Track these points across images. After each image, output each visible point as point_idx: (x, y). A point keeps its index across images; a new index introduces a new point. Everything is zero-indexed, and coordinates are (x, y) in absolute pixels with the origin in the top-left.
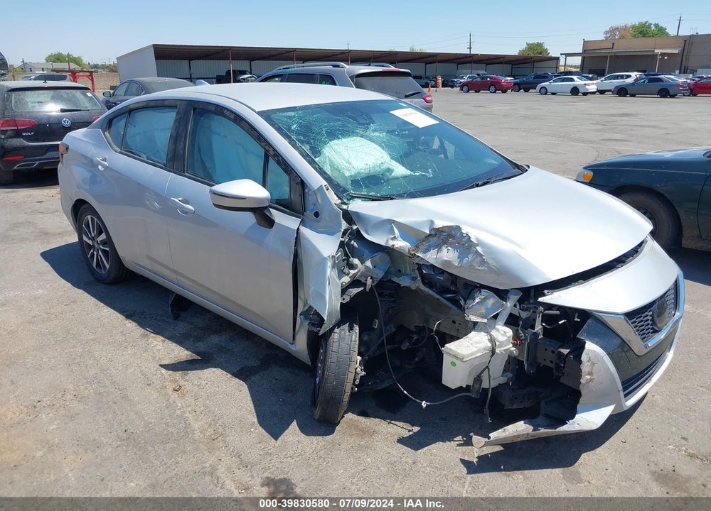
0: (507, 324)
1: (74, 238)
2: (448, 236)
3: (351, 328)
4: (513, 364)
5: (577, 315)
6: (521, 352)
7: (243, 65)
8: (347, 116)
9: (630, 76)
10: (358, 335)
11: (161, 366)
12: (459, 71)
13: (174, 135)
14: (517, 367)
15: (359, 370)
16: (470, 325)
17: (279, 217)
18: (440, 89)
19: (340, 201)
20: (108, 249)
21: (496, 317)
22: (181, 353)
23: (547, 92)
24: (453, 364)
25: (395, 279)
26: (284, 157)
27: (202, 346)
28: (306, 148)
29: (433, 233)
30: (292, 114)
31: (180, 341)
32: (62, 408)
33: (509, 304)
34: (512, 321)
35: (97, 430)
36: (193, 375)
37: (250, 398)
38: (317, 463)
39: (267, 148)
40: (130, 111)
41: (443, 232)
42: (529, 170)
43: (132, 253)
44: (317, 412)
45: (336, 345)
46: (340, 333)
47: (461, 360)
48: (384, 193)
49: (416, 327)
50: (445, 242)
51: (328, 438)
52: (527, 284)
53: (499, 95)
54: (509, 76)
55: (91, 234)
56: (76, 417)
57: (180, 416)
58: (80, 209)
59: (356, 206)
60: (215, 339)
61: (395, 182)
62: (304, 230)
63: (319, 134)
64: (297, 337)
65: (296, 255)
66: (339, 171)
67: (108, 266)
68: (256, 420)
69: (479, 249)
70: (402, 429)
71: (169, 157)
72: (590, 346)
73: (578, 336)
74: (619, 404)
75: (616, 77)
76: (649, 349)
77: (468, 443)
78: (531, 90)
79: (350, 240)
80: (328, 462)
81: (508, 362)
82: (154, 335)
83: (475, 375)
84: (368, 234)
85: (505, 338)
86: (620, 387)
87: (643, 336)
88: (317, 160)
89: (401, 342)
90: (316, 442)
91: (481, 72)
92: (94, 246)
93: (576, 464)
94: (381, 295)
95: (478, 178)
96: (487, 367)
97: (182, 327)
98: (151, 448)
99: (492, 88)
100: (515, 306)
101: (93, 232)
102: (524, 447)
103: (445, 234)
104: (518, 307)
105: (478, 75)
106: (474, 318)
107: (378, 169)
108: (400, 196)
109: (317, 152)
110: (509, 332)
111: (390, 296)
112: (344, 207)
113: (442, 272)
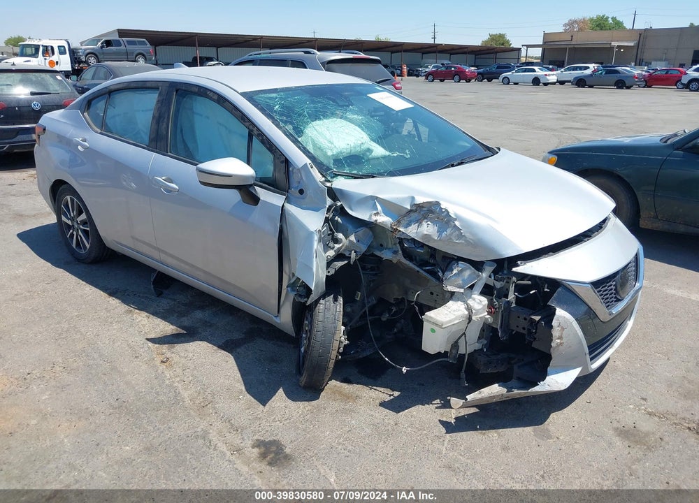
0: (483, 293)
1: (53, 219)
2: (427, 211)
3: (335, 300)
4: (487, 331)
5: (546, 286)
6: (495, 320)
7: (209, 51)
8: (327, 98)
9: (588, 68)
10: (342, 306)
11: (147, 339)
12: (424, 60)
13: (157, 115)
14: (491, 334)
15: (343, 338)
16: (448, 295)
17: (263, 194)
18: (406, 78)
19: (324, 179)
20: (88, 229)
21: (472, 287)
22: (167, 328)
23: (509, 82)
24: (433, 331)
25: (377, 253)
26: (268, 136)
27: (186, 321)
28: (289, 128)
29: (414, 208)
30: (274, 95)
31: (164, 316)
32: (51, 380)
33: (484, 275)
34: (487, 291)
35: (89, 399)
36: (179, 347)
37: (236, 368)
38: (304, 426)
39: (251, 127)
40: (109, 93)
41: (423, 207)
42: (500, 152)
43: (114, 232)
44: (303, 379)
45: (321, 315)
46: (325, 304)
47: (440, 326)
48: (365, 172)
49: (396, 299)
50: (425, 218)
51: (314, 403)
52: (501, 255)
53: (463, 84)
54: (472, 66)
55: (70, 215)
56: (68, 387)
57: (171, 386)
58: (58, 190)
59: (340, 183)
60: (199, 314)
61: (376, 161)
62: (289, 207)
63: (300, 115)
64: (282, 310)
65: (281, 231)
66: (322, 150)
67: (88, 246)
68: (243, 388)
69: (457, 223)
70: (384, 394)
71: (152, 137)
72: (560, 312)
73: (549, 303)
74: (585, 367)
75: (575, 69)
76: (613, 316)
77: (447, 405)
78: (494, 80)
79: (334, 216)
80: (315, 425)
81: (483, 330)
82: (138, 311)
83: (452, 342)
84: (351, 210)
85: (480, 307)
86: (587, 351)
87: (607, 304)
88: (299, 139)
89: (381, 314)
90: (302, 407)
91: (445, 62)
92: (73, 226)
93: (546, 423)
94: (364, 268)
95: (453, 158)
96: (464, 334)
97: (165, 303)
98: (143, 415)
99: (457, 78)
100: (490, 277)
101: (73, 212)
102: (497, 408)
103: (425, 209)
104: (493, 278)
105: (443, 64)
106: (450, 288)
107: (358, 149)
108: (381, 175)
109: (299, 132)
110: (485, 301)
111: (372, 269)
112: (329, 184)
113: (422, 245)
